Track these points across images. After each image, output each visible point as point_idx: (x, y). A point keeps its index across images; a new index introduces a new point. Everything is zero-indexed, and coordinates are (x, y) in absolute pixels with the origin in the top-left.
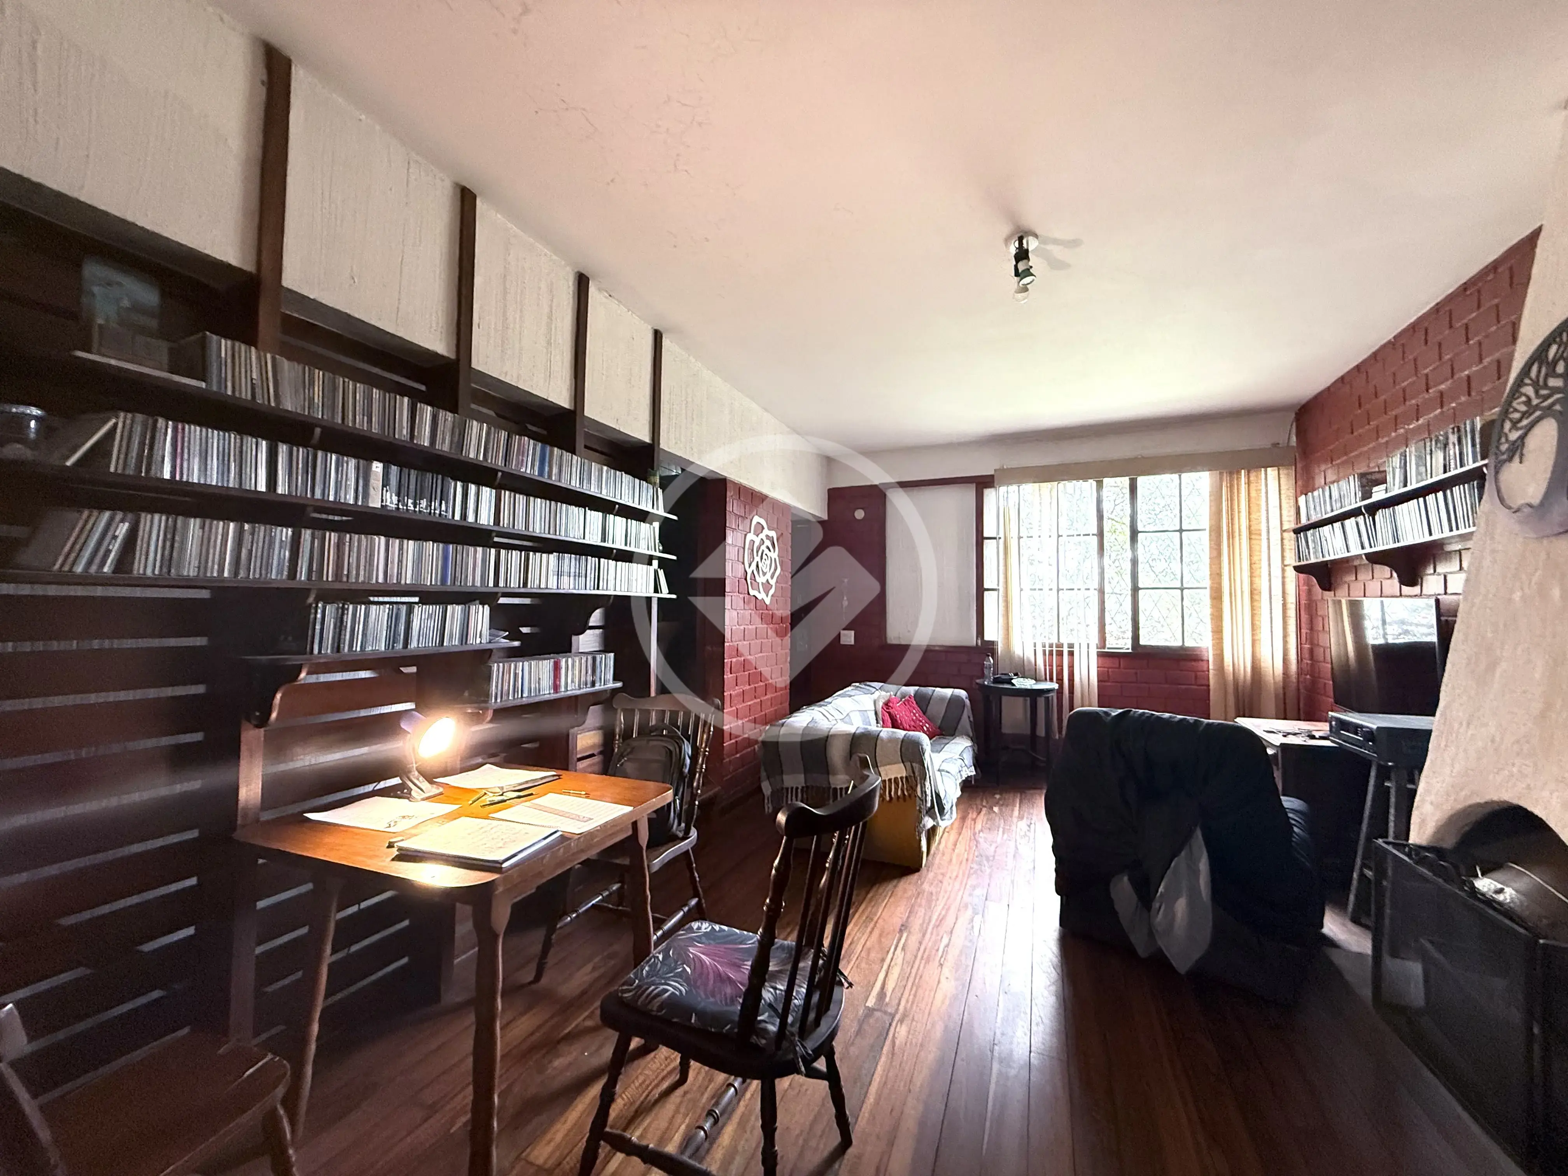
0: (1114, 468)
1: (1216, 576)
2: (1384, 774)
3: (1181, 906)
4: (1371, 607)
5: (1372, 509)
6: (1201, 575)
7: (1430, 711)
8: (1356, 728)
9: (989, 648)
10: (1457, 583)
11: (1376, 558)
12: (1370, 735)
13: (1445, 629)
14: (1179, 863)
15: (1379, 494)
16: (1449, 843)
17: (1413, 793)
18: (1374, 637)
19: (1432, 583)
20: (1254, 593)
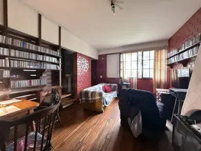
0: (140, 50)
1: (155, 67)
2: (178, 99)
3: (136, 125)
4: (179, 71)
5: (179, 54)
6: (152, 66)
7: (187, 88)
8: (173, 91)
9: (121, 78)
10: (193, 66)
11: (179, 62)
12: (176, 93)
13: (190, 74)
14: (136, 117)
15: (180, 51)
16: (189, 116)
17: (183, 103)
18: (179, 76)
19: (189, 66)
20: (160, 69)
